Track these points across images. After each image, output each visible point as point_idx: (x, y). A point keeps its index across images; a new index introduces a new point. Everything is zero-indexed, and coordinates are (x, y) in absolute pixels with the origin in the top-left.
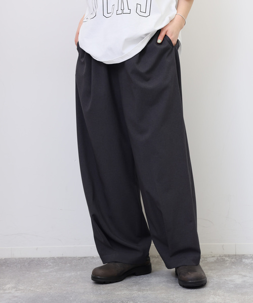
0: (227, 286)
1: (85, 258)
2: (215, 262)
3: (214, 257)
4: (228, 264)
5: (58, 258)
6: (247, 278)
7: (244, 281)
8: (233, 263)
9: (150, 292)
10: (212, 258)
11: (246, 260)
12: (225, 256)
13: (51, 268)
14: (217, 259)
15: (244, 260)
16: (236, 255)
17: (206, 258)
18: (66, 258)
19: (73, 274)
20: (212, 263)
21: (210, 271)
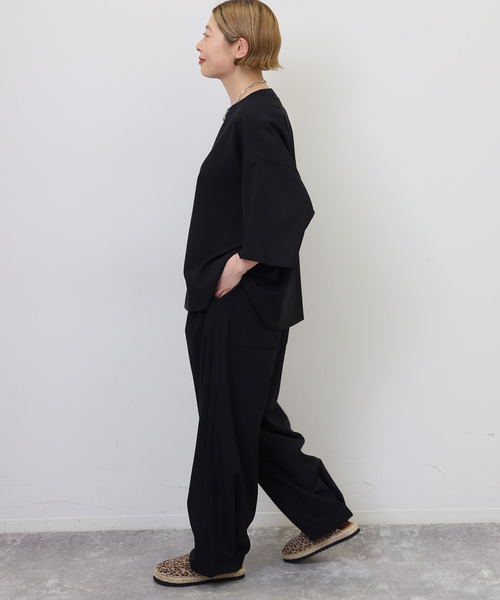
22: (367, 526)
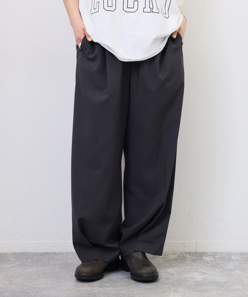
0: (187, 283)
1: (47, 253)
2: (176, 259)
3: (175, 254)
4: (188, 262)
5: (20, 253)
6: (207, 275)
7: (204, 279)
8: (194, 260)
9: (111, 288)
10: (173, 256)
11: (207, 258)
12: (186, 253)
13: (12, 263)
14: (178, 256)
15: (204, 258)
16: (196, 253)
17: (167, 255)
18: (28, 253)
19: (34, 269)
20: (173, 260)
21: (171, 268)
22: (221, 253)
